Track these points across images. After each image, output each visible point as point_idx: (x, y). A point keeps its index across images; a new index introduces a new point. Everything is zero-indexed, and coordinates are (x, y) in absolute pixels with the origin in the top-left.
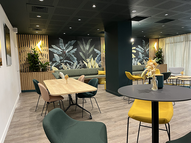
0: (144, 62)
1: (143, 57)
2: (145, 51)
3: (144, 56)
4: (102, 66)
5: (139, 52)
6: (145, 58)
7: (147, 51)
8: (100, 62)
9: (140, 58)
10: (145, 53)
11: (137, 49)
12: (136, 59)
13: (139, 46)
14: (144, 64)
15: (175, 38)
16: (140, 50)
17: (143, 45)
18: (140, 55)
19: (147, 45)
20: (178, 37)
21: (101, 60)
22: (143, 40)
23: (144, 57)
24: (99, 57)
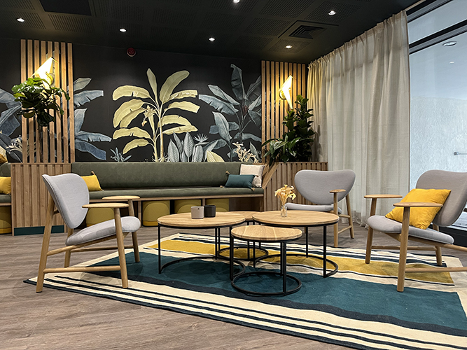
0: (237, 151)
1: (232, 133)
2: (242, 109)
3: (237, 127)
4: (25, 159)
5: (216, 111)
6: (244, 137)
7: (251, 107)
8: (18, 139)
9: (218, 136)
10: (244, 118)
11: (205, 98)
12: (201, 140)
13: (214, 89)
14: (236, 158)
15: (350, 49)
16: (219, 105)
17: (234, 83)
18: (221, 125)
19: (252, 87)
20: (360, 43)
21: (18, 133)
22: (233, 66)
23: (238, 131)
24: (10, 118)
